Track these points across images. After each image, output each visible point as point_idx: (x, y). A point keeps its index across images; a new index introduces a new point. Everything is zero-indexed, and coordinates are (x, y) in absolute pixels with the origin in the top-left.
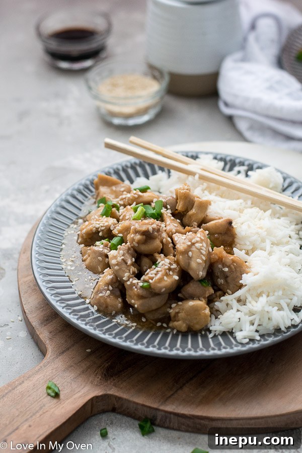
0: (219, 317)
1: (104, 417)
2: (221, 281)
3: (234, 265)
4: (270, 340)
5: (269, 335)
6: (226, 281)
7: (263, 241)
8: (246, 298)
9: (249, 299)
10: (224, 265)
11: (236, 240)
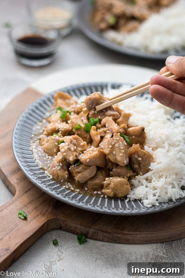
0: (134, 189)
1: (54, 233)
2: (136, 166)
3: (145, 157)
4: (165, 206)
5: (164, 203)
6: (140, 167)
7: (164, 142)
8: (152, 178)
9: (154, 179)
10: (139, 156)
11: (146, 141)
